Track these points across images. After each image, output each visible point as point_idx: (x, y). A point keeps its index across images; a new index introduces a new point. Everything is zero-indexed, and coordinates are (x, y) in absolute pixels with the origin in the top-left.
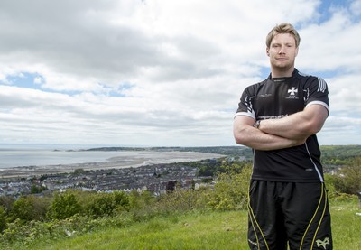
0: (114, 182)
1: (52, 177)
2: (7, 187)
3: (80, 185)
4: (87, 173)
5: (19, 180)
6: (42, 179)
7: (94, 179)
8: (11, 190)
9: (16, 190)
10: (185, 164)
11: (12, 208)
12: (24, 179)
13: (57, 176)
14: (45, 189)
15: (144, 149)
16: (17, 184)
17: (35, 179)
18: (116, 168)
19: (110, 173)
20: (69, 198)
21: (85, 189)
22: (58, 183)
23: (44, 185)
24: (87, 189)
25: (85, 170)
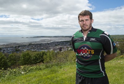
0: (42, 47)
1: (22, 46)
2: (7, 50)
3: (31, 49)
4: (33, 45)
5: (11, 47)
6: (19, 47)
7: (35, 47)
8: (9, 51)
9: (10, 51)
10: (65, 42)
11: (9, 57)
12: (13, 47)
13: (23, 46)
14: (20, 50)
15: (51, 37)
16: (11, 49)
17: (16, 47)
18: (42, 43)
19: (40, 45)
20: (27, 54)
21: (32, 50)
22: (24, 48)
23: (19, 49)
24: (33, 50)
25: (32, 44)
